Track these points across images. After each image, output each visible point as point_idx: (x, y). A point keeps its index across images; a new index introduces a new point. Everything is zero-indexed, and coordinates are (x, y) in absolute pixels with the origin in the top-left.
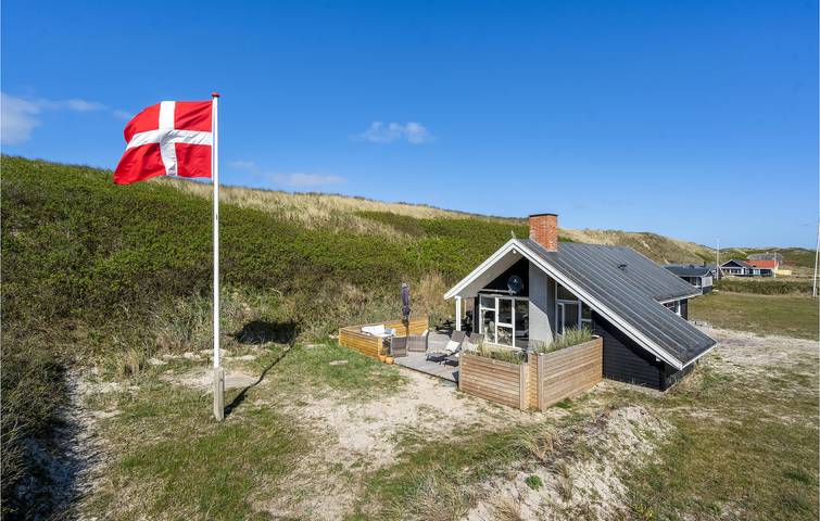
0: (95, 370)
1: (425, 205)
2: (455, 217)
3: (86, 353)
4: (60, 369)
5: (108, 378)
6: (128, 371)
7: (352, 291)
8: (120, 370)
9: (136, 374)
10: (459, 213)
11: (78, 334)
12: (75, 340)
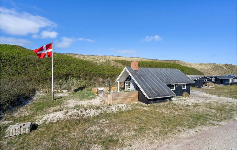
0: (41, 92)
1: (139, 57)
2: (147, 61)
3: (41, 88)
4: (35, 91)
5: (43, 93)
6: (46, 92)
7: (101, 80)
8: (45, 92)
9: (48, 93)
10: (148, 59)
11: (40, 85)
12: (39, 86)
